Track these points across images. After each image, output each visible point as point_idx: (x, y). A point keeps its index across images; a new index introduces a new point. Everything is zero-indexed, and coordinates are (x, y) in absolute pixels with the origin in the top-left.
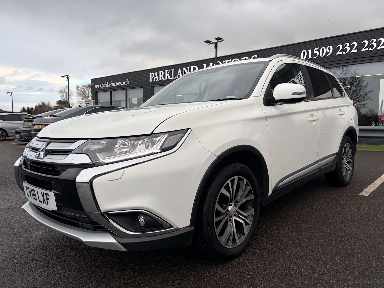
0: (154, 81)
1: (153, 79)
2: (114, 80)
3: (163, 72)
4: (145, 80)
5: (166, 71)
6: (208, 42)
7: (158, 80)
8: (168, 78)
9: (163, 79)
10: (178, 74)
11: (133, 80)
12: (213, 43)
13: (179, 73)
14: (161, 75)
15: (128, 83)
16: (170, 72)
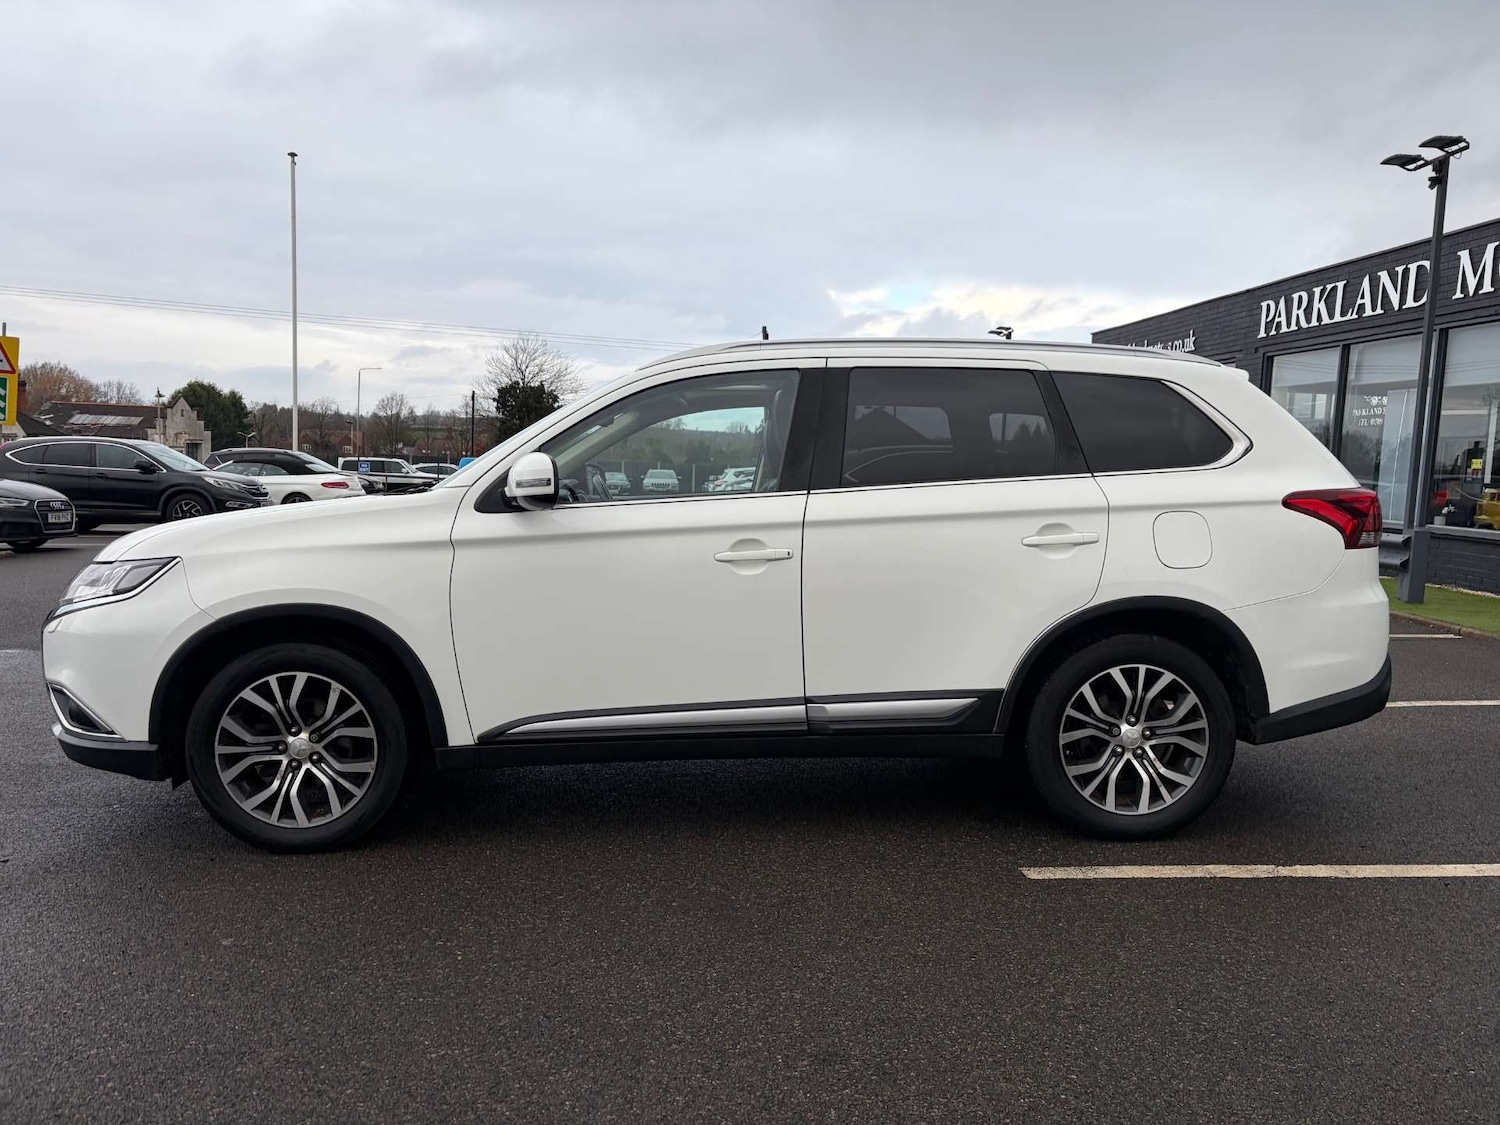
0: (1273, 332)
1: (1268, 325)
2: (1152, 337)
3: (1304, 295)
4: (1244, 331)
5: (1317, 290)
6: (1403, 161)
7: (1287, 330)
8: (1319, 318)
9: (1304, 324)
10: (1359, 301)
11: (1207, 334)
12: (1427, 163)
13: (1363, 297)
14: (1299, 308)
15: (1192, 344)
16: (1332, 294)
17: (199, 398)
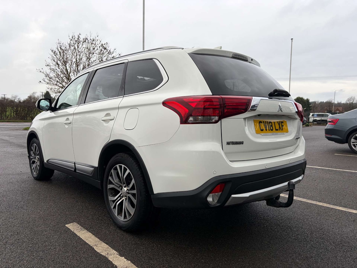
17: (299, 100)
